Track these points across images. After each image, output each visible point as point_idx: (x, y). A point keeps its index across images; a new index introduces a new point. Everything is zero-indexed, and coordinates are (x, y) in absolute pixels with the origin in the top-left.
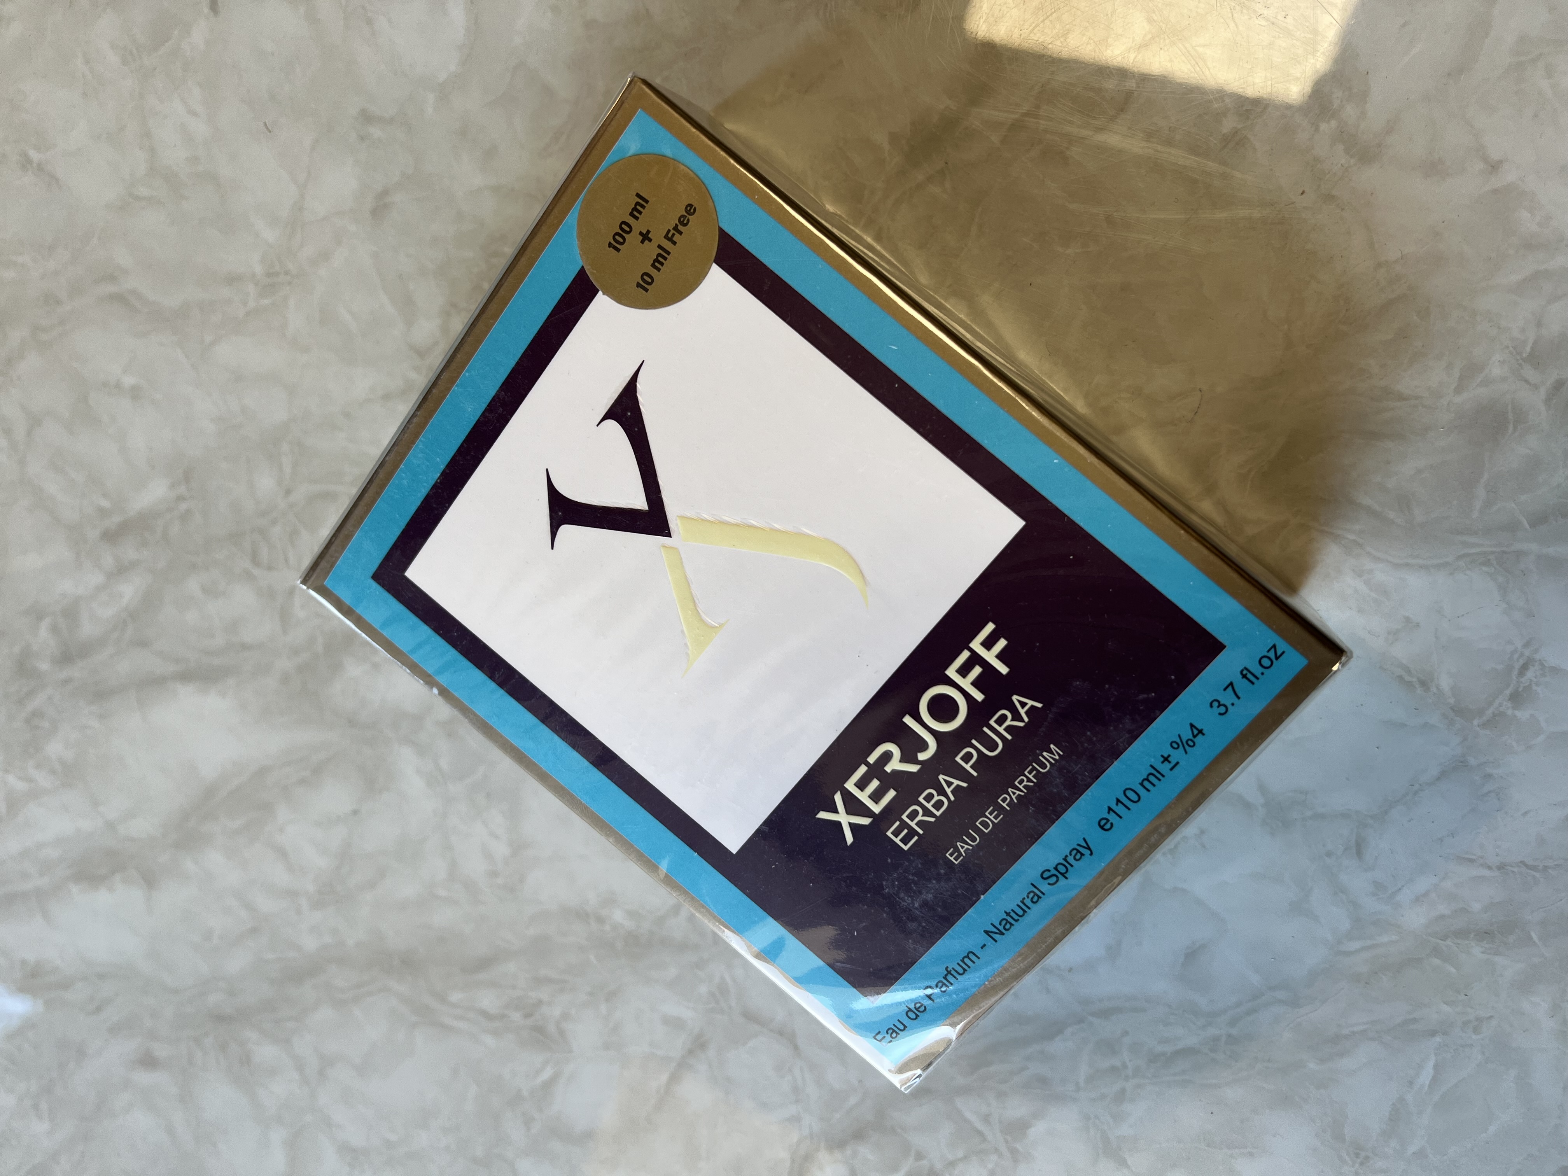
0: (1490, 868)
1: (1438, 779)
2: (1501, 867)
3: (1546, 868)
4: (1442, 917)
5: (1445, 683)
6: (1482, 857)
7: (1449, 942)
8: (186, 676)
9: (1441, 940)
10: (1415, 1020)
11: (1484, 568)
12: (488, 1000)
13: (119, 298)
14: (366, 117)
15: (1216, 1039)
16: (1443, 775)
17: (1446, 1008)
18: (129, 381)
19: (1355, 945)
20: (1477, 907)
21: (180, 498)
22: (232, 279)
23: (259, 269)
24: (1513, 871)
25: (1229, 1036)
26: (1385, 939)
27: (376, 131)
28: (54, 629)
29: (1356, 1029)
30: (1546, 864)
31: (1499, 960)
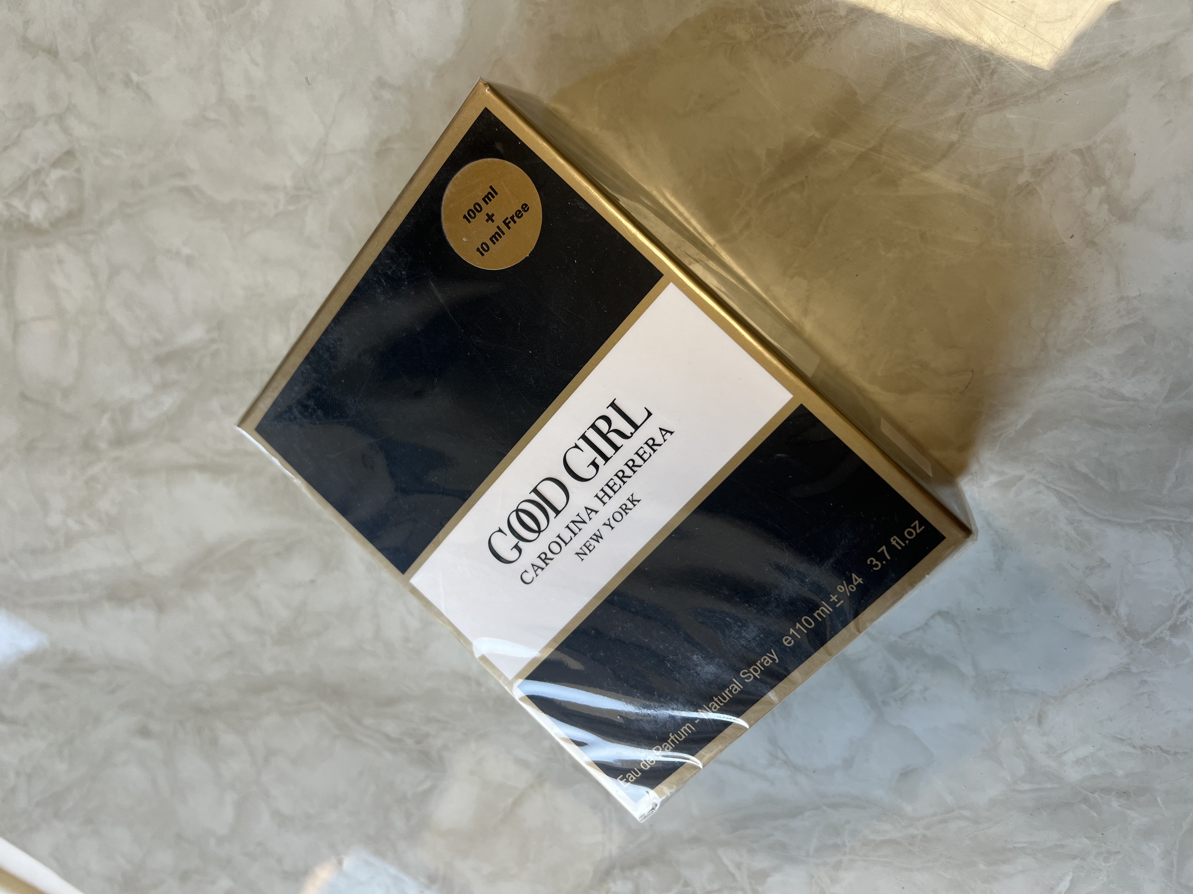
0: (1134, 747)
1: (1107, 678)
2: (1143, 748)
3: (1176, 753)
4: (1094, 777)
5: (1123, 611)
6: (1130, 739)
7: (1096, 795)
8: (202, 468)
9: (1092, 793)
10: (1062, 846)
11: (1165, 532)
12: (391, 728)
13: (186, 191)
14: (381, 83)
15: (914, 837)
16: (1111, 676)
17: (1087, 841)
18: (186, 251)
19: (1027, 787)
20: (1120, 773)
21: (213, 341)
22: (269, 188)
23: (289, 183)
24: (1151, 752)
25: (924, 836)
26: (1049, 785)
27: (387, 95)
28: (113, 421)
29: (1018, 845)
30: (1176, 751)
31: (1131, 814)
